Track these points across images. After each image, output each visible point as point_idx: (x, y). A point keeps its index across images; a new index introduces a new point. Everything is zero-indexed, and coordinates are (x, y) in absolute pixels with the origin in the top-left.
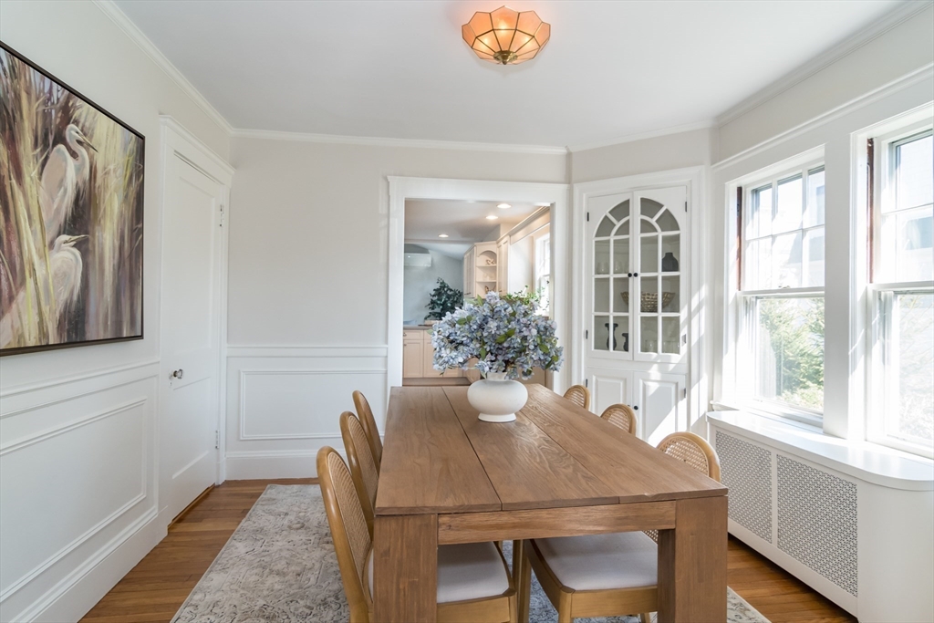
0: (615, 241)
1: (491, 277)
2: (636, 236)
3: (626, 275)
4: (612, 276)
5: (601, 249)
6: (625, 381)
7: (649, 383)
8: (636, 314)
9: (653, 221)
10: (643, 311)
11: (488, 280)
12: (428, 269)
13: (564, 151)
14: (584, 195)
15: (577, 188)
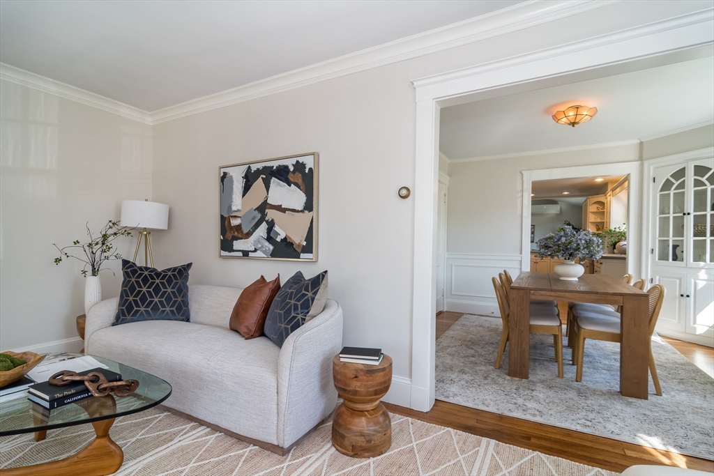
0: (674, 194)
1: (601, 219)
2: (690, 190)
3: (682, 214)
4: (671, 216)
5: (664, 200)
6: (680, 279)
7: (697, 281)
8: (689, 239)
9: (704, 179)
10: (695, 236)
11: (599, 220)
12: (557, 215)
13: (639, 141)
14: (652, 167)
15: (646, 163)
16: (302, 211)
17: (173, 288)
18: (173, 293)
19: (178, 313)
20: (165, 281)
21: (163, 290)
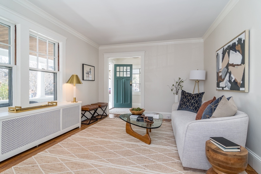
16: (241, 65)
17: (194, 101)
18: (194, 102)
19: (196, 110)
20: (191, 98)
21: (190, 101)
